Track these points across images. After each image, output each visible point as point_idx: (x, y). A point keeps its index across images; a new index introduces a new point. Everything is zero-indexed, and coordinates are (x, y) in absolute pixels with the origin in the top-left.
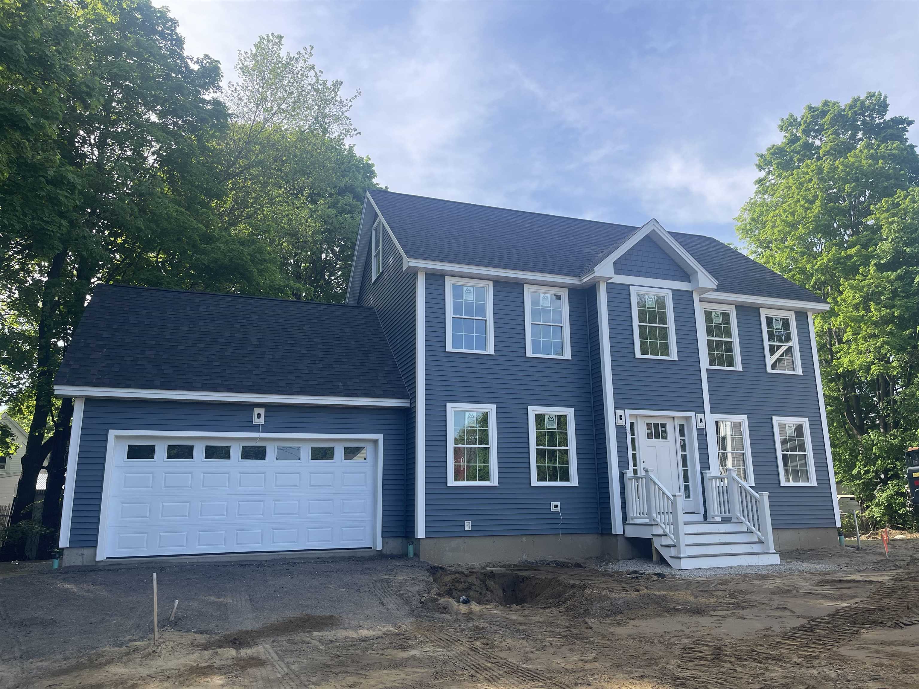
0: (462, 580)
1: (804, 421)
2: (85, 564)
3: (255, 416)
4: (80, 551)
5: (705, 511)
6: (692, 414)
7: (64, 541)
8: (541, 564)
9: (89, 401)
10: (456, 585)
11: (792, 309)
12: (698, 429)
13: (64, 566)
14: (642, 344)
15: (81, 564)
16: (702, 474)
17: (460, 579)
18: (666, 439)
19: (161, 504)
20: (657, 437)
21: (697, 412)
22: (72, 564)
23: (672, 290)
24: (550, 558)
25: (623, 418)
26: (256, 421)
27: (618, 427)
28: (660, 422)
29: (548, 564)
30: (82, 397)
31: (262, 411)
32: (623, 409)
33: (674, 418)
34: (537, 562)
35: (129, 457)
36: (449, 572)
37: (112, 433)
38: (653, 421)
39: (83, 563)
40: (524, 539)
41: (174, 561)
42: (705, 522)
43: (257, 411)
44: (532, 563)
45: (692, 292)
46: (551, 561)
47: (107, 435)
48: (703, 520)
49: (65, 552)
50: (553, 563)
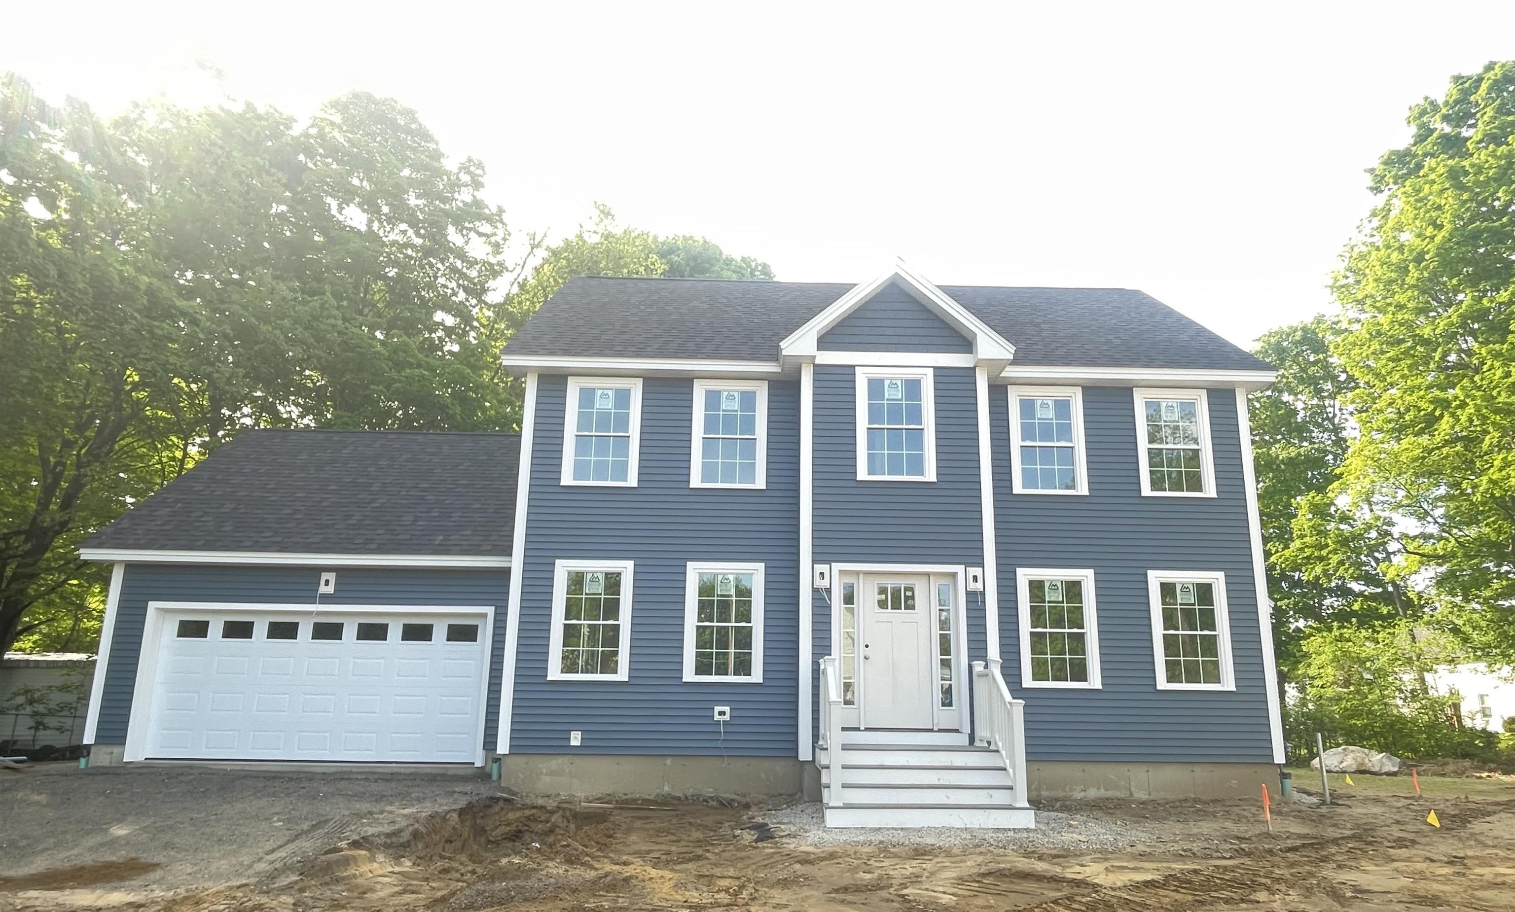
0: (543, 818)
1: (1217, 579)
2: (114, 765)
3: (323, 582)
4: (109, 749)
5: (972, 729)
6: (959, 569)
7: (89, 738)
8: (694, 801)
9: (130, 567)
10: (530, 824)
11: (1203, 384)
12: (968, 593)
13: (90, 765)
14: (871, 457)
15: (108, 764)
16: (970, 668)
17: (540, 817)
18: (914, 609)
19: (211, 695)
20: (896, 606)
21: (967, 565)
22: (100, 764)
23: (935, 368)
24: (709, 792)
25: (827, 576)
26: (323, 589)
27: (815, 591)
28: (902, 583)
29: (705, 800)
30: (122, 561)
31: (332, 577)
32: (829, 562)
33: (928, 575)
34: (686, 797)
35: (180, 635)
36: (519, 806)
37: (152, 606)
38: (890, 583)
39: (111, 763)
40: (669, 761)
41: (215, 767)
42: (971, 748)
43: (325, 576)
44: (679, 799)
45: (973, 369)
46: (711, 798)
47: (145, 609)
48: (967, 744)
49: (93, 750)
50: (713, 801)
